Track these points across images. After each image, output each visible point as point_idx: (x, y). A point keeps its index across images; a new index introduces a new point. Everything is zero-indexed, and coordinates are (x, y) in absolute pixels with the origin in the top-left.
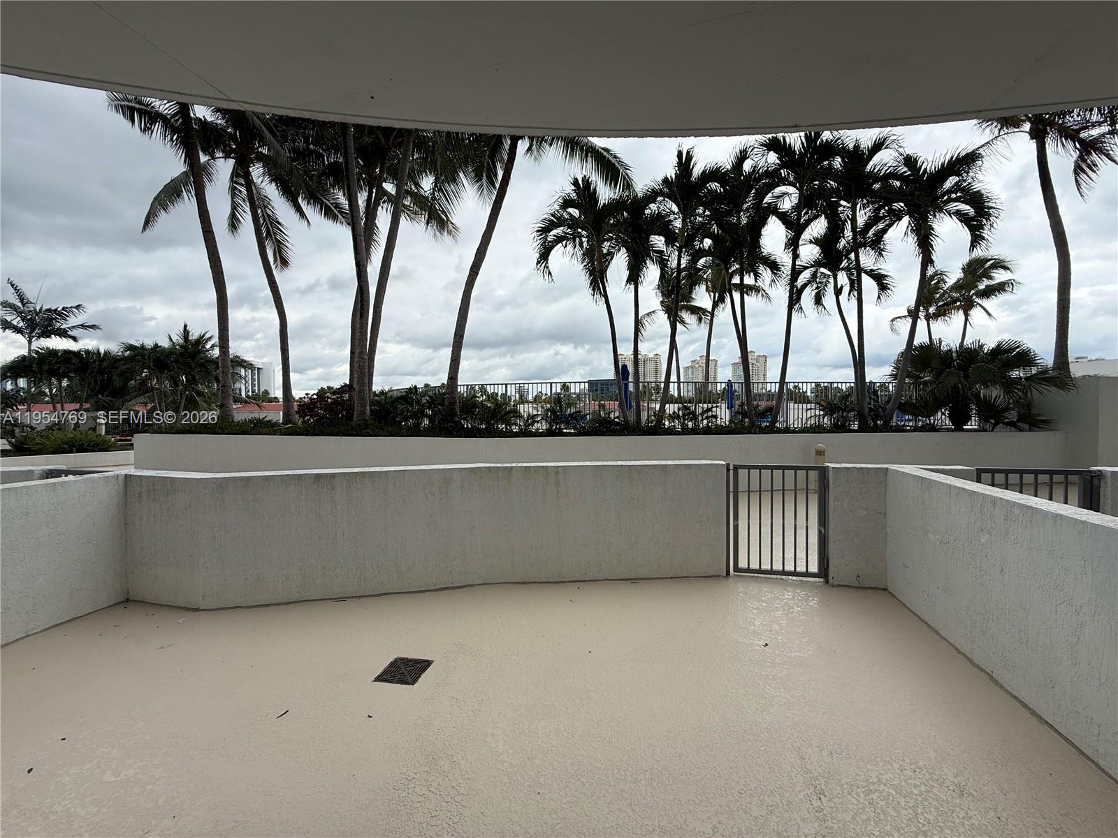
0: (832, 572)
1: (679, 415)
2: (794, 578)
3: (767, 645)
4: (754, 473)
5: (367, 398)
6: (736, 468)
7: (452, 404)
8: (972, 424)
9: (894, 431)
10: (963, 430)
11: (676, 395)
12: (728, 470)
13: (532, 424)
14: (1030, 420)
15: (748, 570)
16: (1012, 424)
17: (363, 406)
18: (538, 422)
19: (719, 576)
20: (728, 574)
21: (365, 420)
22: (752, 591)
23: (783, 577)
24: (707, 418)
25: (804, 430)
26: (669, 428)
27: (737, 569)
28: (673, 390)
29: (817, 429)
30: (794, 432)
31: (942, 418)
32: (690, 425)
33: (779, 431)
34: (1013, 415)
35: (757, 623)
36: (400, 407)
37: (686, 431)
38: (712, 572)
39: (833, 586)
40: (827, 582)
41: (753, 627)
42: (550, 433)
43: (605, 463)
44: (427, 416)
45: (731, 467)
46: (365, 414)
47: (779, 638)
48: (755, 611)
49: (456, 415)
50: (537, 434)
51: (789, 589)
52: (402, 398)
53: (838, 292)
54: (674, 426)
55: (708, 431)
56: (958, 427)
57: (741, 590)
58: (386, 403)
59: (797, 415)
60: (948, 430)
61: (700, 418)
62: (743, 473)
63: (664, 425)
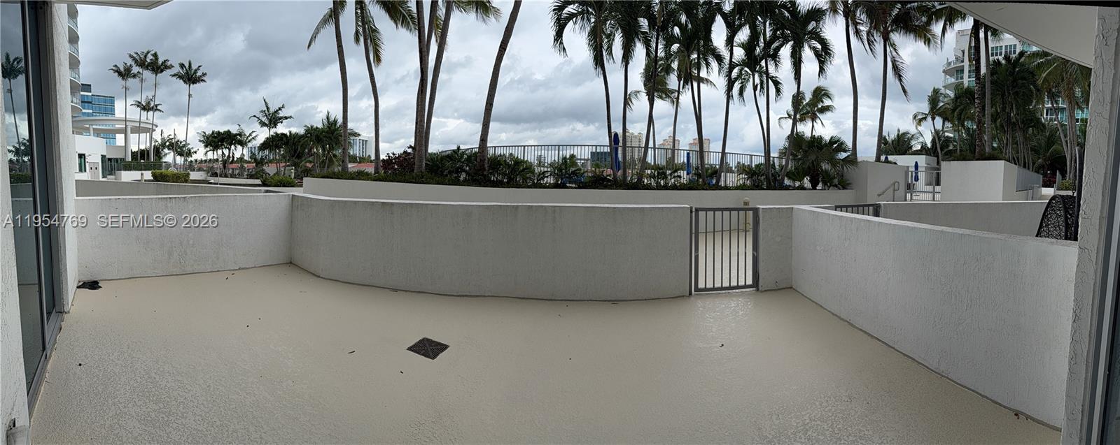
0: (761, 283)
1: (654, 175)
2: (737, 291)
3: (723, 345)
4: (710, 214)
5: (424, 156)
6: (697, 210)
7: (483, 161)
8: (820, 186)
9: (785, 189)
10: (816, 189)
11: (653, 164)
12: (691, 212)
13: (543, 179)
14: (844, 185)
15: (706, 289)
16: (836, 186)
17: (421, 161)
18: (547, 177)
19: (683, 296)
20: (690, 294)
21: (422, 172)
22: (709, 305)
23: (730, 291)
24: (674, 177)
25: (737, 188)
26: (647, 184)
27: (697, 289)
28: (650, 159)
29: (742, 187)
30: (730, 189)
31: (807, 182)
32: (662, 182)
33: (721, 188)
34: (836, 181)
35: (714, 330)
36: (448, 164)
37: (659, 187)
38: (678, 294)
39: (762, 292)
40: (758, 290)
41: (711, 333)
42: (556, 186)
43: (594, 205)
44: (465, 171)
45: (694, 210)
46: (422, 167)
47: (731, 337)
48: (711, 320)
49: (485, 170)
50: (545, 187)
51: (734, 299)
52: (448, 156)
53: (755, 88)
54: (651, 184)
55: (674, 187)
56: (814, 187)
57: (701, 305)
58: (437, 160)
59: (732, 179)
60: (810, 189)
61: (669, 177)
62: (702, 214)
63: (644, 182)
